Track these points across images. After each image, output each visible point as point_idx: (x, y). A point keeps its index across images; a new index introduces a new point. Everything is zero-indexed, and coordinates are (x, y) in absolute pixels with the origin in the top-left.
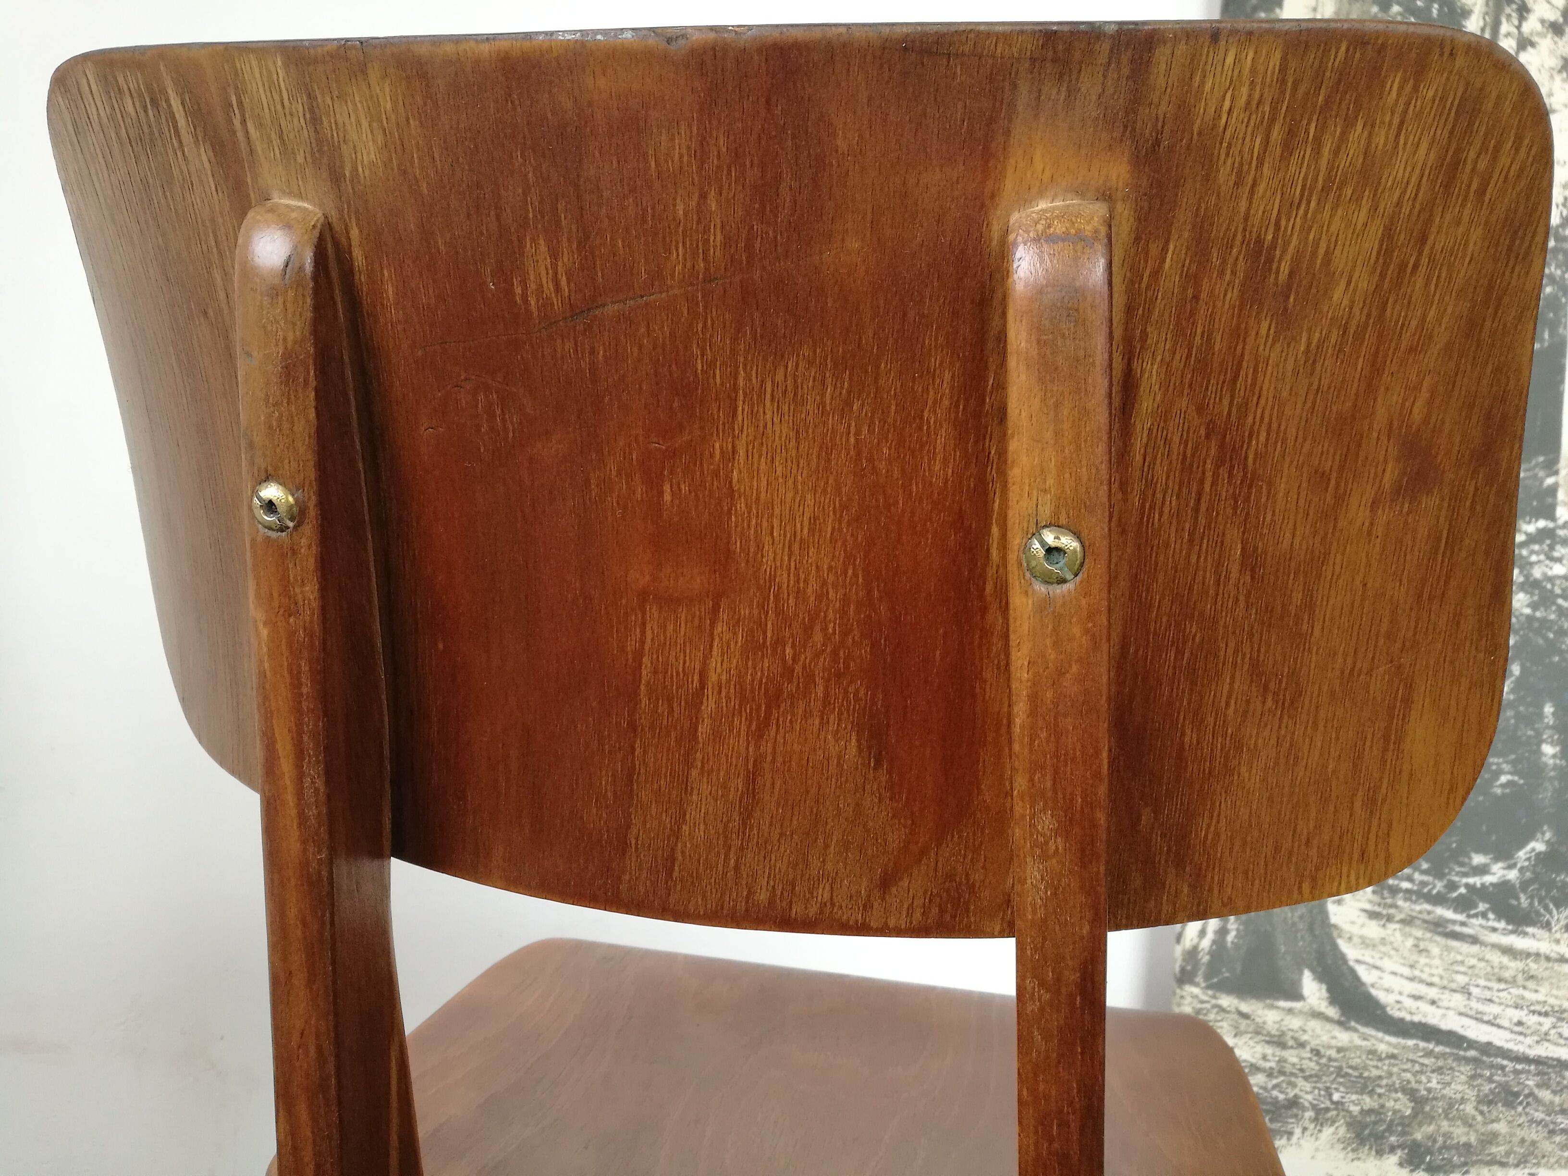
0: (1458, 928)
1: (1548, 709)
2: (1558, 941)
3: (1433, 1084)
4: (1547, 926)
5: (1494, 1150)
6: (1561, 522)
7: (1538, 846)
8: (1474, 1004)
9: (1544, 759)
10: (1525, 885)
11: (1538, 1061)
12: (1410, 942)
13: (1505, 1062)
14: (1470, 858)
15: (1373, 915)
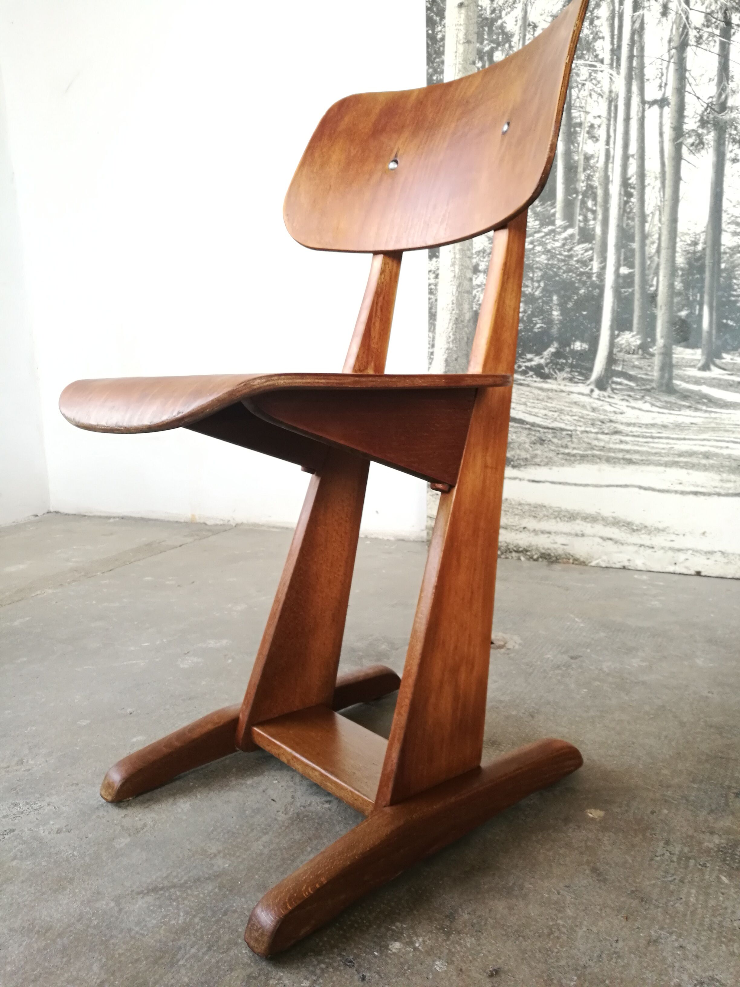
0: (522, 382)
1: (555, 298)
2: (560, 385)
4: (556, 379)
5: (536, 460)
6: (557, 226)
7: (552, 349)
8: (529, 409)
9: (553, 317)
10: (547, 365)
11: (552, 428)
13: (540, 429)
14: (526, 356)
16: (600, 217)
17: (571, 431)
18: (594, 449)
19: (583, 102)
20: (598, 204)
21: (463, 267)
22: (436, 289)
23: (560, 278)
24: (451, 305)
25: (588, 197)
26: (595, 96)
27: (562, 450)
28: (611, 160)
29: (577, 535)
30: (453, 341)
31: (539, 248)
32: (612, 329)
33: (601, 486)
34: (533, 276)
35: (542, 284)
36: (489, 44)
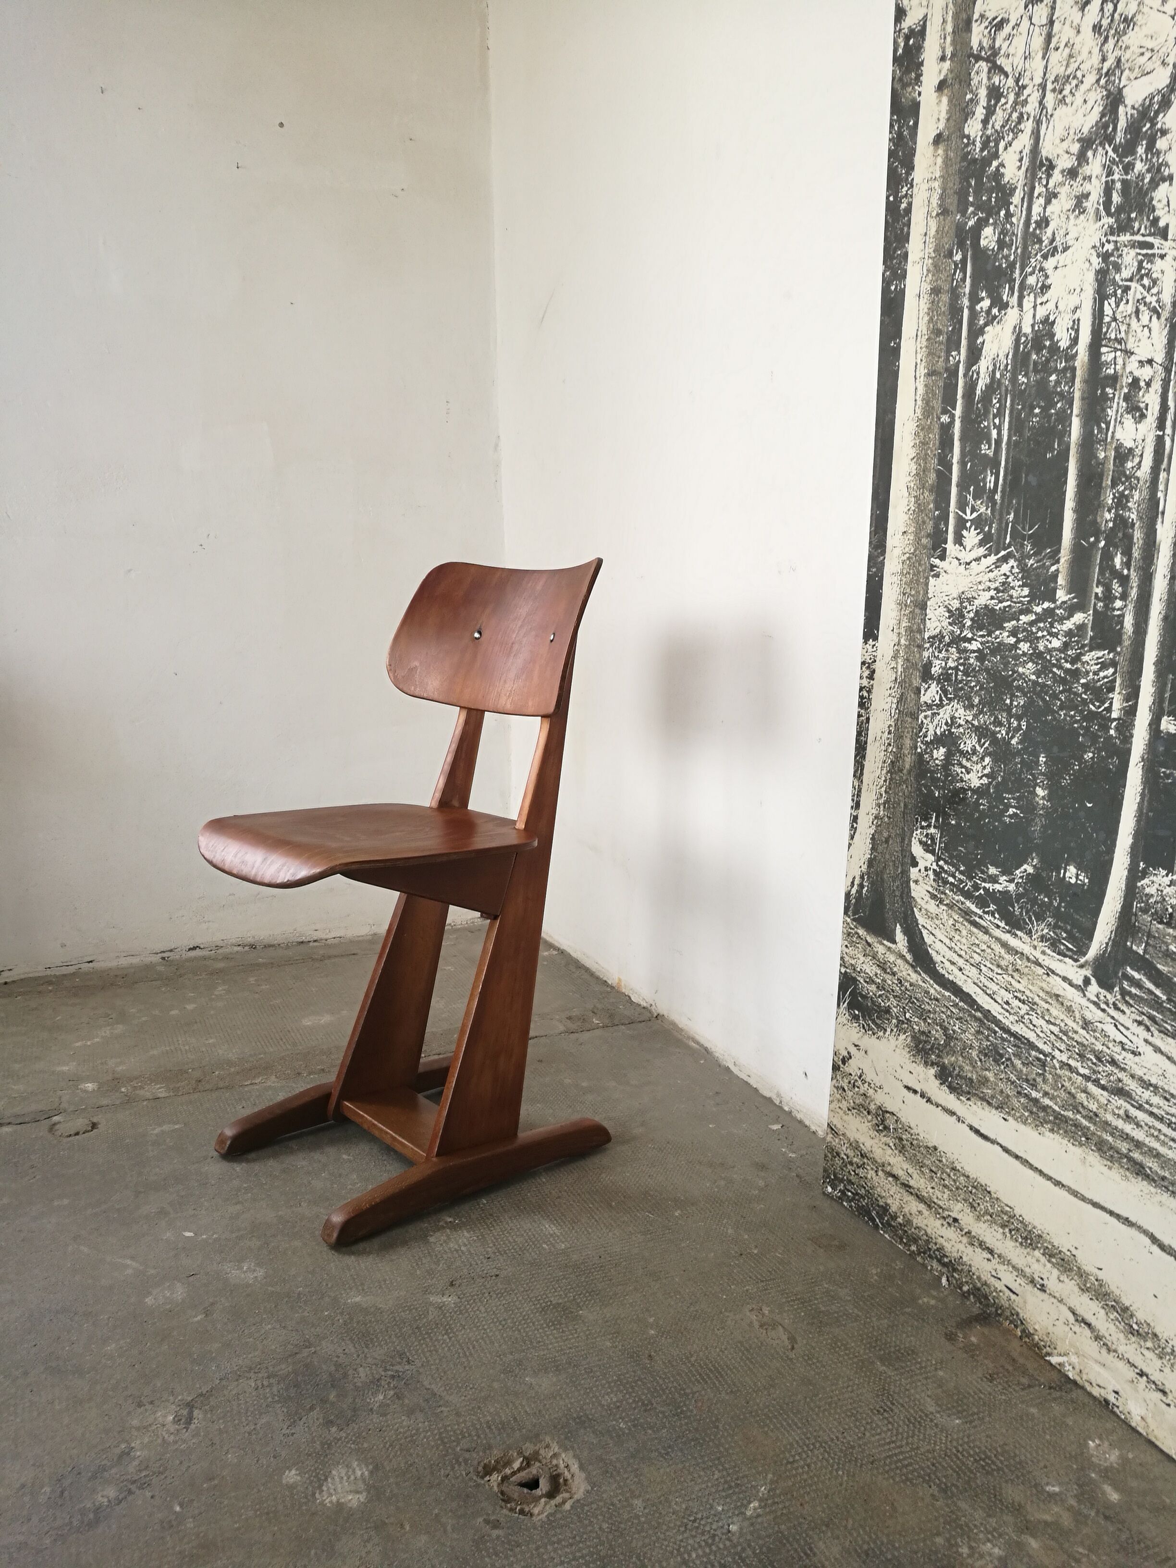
0: (977, 919)
1: (1042, 759)
2: (1035, 948)
3: (956, 1028)
4: (1029, 933)
5: (985, 1090)
6: (1058, 603)
7: (1029, 868)
8: (983, 979)
9: (1037, 799)
10: (1019, 896)
11: (1014, 1035)
12: (951, 922)
13: (997, 1029)
14: (987, 868)
15: (933, 897)
16: (1134, 593)
17: (1045, 1055)
18: (1079, 1112)
19: (1123, 328)
20: (1133, 564)
21: (909, 664)
22: (870, 699)
23: (1055, 719)
24: (886, 735)
25: (1116, 547)
26: (1145, 317)
27: (1028, 1090)
28: (1164, 465)
29: (1032, 1281)
30: (884, 803)
31: (1024, 647)
32: (1135, 853)
33: (1083, 1199)
34: (1011, 703)
35: (1024, 724)
36: (974, 214)
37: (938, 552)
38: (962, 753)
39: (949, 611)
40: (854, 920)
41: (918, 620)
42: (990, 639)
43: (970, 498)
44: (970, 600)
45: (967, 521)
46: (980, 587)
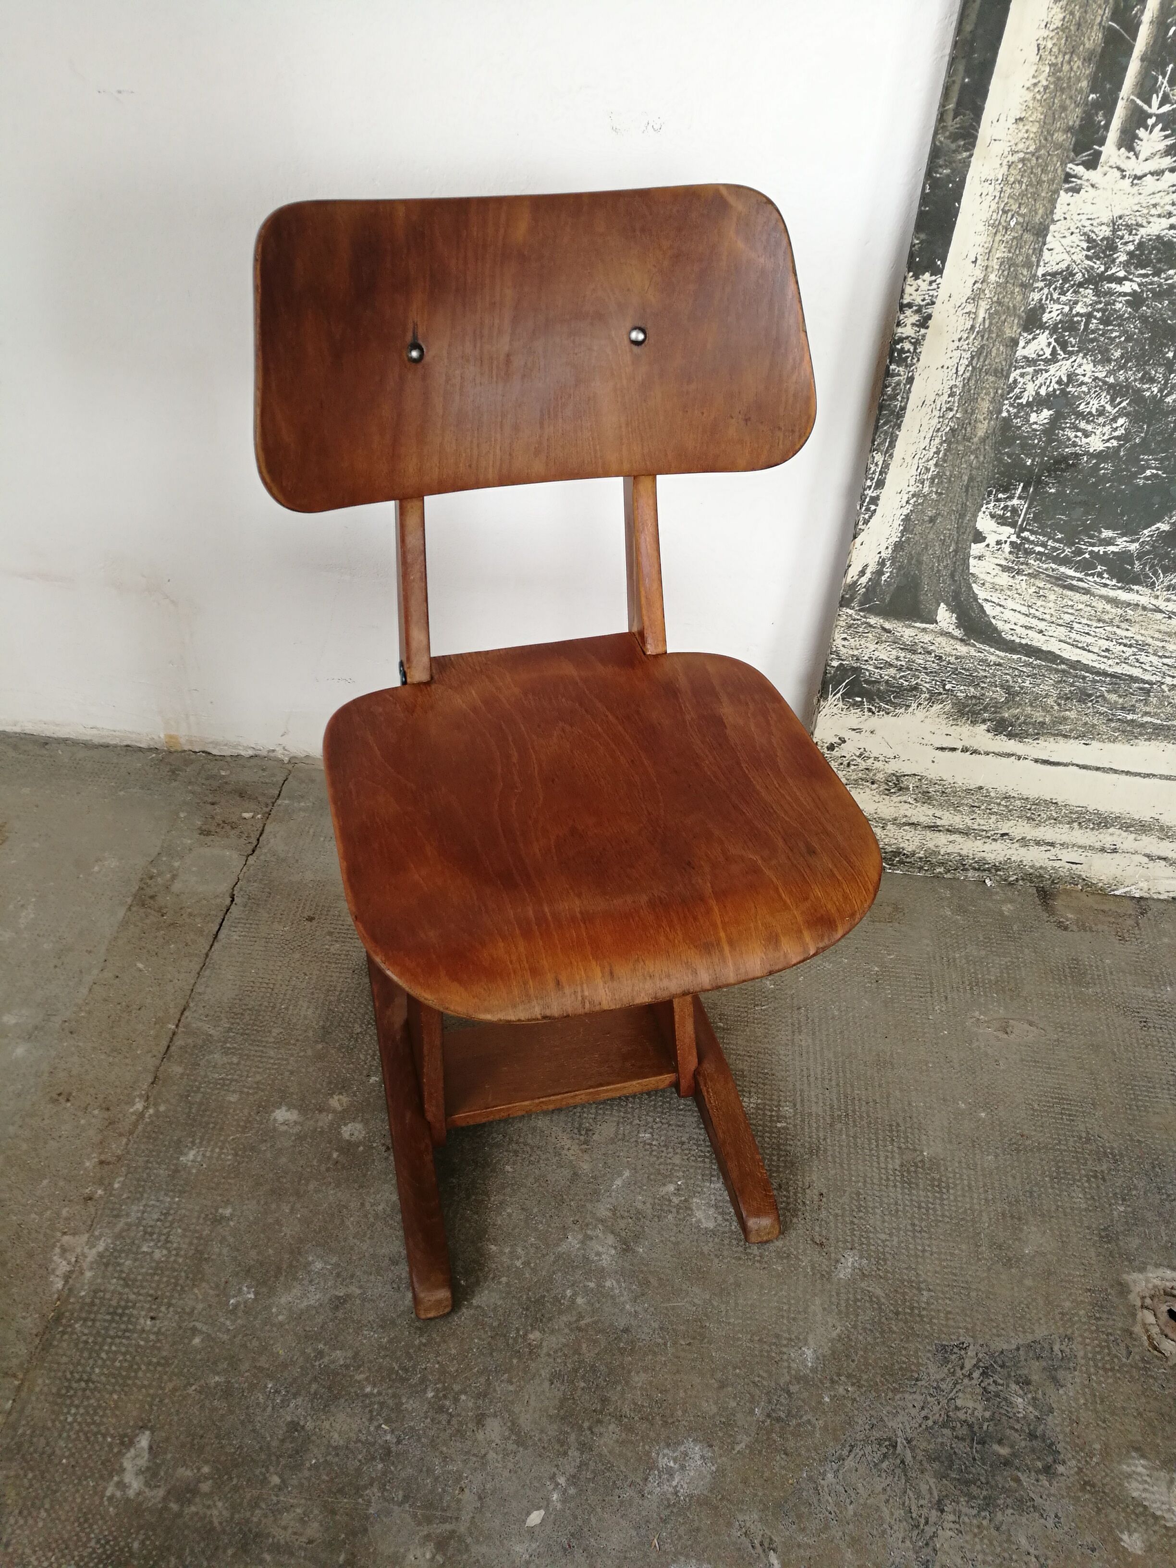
0: (1074, 583)
2: (1157, 597)
3: (1027, 684)
4: (1151, 586)
5: (1062, 727)
7: (1164, 527)
8: (1073, 635)
10: (1141, 555)
11: (1113, 676)
12: (1033, 589)
13: (1087, 674)
14: (1100, 532)
15: (1005, 569)
17: (1151, 683)
21: (1000, 309)
22: (916, 354)
24: (945, 397)
27: (1121, 714)
30: (932, 479)
37: (1085, 156)
38: (1081, 415)
39: (1089, 240)
40: (860, 610)
41: (1027, 249)
42: (1156, 279)
43: (1163, 82)
44: (1130, 228)
45: (1150, 116)
46: (1153, 211)
